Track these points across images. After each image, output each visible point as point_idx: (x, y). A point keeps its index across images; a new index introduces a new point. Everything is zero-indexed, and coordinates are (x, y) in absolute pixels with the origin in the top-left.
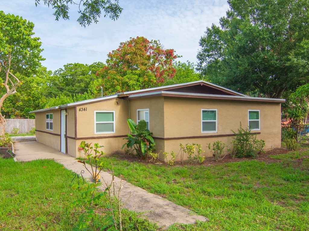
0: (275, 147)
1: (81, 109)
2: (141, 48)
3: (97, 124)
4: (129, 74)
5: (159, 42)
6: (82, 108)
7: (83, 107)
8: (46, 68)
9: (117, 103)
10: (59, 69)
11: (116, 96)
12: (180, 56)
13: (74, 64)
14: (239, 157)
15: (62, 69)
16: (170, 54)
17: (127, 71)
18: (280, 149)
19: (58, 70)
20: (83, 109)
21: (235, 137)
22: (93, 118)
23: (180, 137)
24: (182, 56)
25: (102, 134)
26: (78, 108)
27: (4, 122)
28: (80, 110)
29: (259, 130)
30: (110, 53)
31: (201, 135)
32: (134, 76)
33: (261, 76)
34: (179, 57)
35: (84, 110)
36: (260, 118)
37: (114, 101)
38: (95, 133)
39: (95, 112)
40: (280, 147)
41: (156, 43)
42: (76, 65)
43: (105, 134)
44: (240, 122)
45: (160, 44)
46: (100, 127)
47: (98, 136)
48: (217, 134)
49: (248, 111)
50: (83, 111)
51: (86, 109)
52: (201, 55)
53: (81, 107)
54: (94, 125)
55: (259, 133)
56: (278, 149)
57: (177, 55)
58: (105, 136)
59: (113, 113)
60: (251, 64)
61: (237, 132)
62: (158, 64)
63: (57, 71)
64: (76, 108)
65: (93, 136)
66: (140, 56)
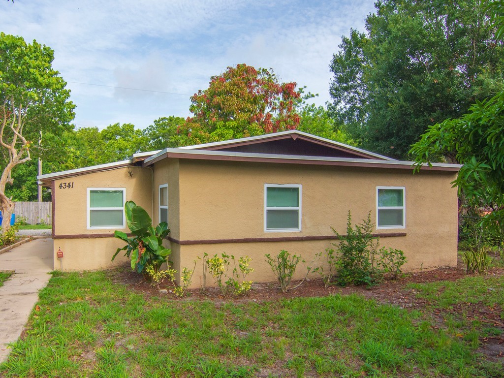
0: (443, 265)
1: (63, 185)
2: (238, 84)
3: (92, 211)
4: (220, 128)
5: (273, 71)
6: (66, 183)
7: (67, 181)
8: (133, 126)
9: (130, 173)
10: (150, 126)
11: (127, 162)
12: (315, 95)
13: (168, 117)
14: (340, 285)
15: (152, 127)
16: (288, 91)
17: (217, 123)
18: (455, 268)
19: (148, 128)
20: (67, 185)
21: (337, 242)
22: (86, 201)
23: (215, 239)
24: (317, 95)
25: (101, 230)
26: (57, 184)
27: (10, 206)
28: (61, 187)
29: (404, 227)
30: (196, 94)
31: (263, 237)
32: (227, 131)
33: (431, 119)
34: (313, 96)
35: (69, 186)
36: (406, 203)
37: (125, 170)
38: (88, 227)
39: (89, 190)
40: (454, 264)
41: (268, 74)
42: (171, 119)
43: (107, 230)
44: (349, 211)
45: (273, 75)
46: (97, 217)
47: (93, 234)
48: (300, 235)
49: (375, 189)
50: (67, 188)
51: (71, 184)
52: (336, 89)
53: (63, 181)
54: (86, 213)
55: (404, 235)
56: (450, 268)
57: (310, 94)
58: (107, 233)
59: (122, 192)
60: (412, 98)
61: (342, 232)
62: (270, 109)
63: (146, 130)
64: (54, 183)
65: (85, 234)
66: (238, 97)
